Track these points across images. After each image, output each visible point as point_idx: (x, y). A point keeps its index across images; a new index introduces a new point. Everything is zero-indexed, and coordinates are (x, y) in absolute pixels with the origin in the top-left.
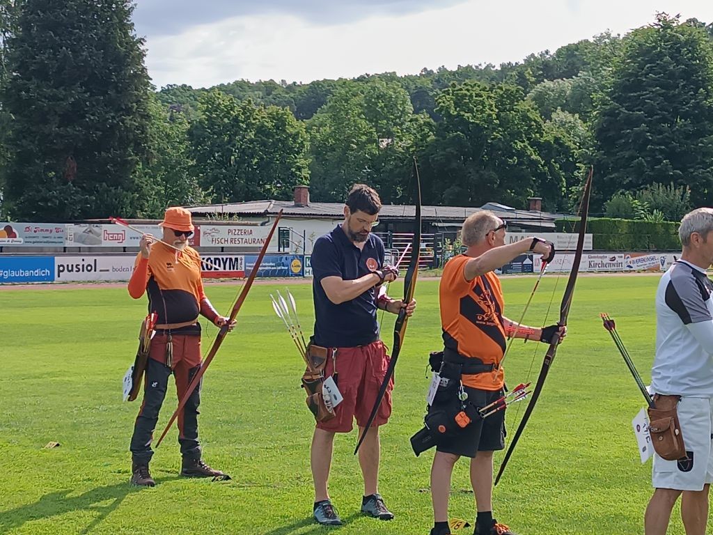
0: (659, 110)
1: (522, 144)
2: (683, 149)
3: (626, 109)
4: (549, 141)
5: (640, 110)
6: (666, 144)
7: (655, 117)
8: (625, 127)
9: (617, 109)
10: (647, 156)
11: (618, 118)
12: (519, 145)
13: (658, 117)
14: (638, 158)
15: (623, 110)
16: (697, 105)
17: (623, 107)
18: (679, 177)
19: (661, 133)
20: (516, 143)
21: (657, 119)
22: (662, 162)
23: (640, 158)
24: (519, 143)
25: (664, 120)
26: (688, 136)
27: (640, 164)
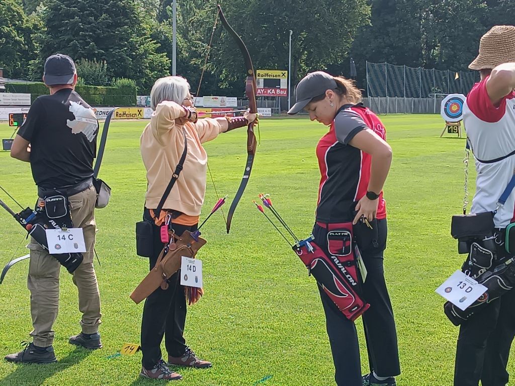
1: (8, 29)
2: (105, 35)
4: (28, 27)
5: (74, 7)
6: (94, 32)
7: (85, 12)
8: (65, 19)
9: (58, 6)
10: (81, 39)
11: (60, 12)
14: (73, 40)
15: (63, 6)
16: (115, 5)
18: (102, 54)
19: (90, 23)
20: (3, 28)
21: (87, 13)
22: (90, 44)
23: (75, 41)
24: (5, 27)
25: (91, 14)
26: (109, 26)
27: (75, 45)
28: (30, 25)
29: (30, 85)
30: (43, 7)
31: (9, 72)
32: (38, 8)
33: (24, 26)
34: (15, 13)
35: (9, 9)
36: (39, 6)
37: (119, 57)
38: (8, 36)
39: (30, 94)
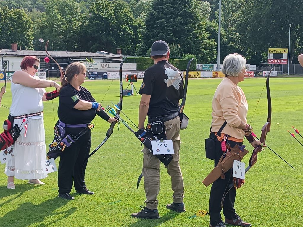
0: (170, 13)
1: (125, 26)
2: (179, 29)
3: (157, 13)
4: (136, 25)
5: (162, 13)
6: (173, 27)
7: (168, 16)
8: (157, 20)
9: (153, 13)
10: (165, 32)
11: (154, 16)
12: (123, 27)
13: (169, 16)
14: (161, 33)
15: (156, 13)
16: (185, 12)
17: (156, 11)
18: (177, 40)
19: (171, 22)
20: (122, 26)
21: (169, 17)
22: (170, 34)
23: (162, 33)
24: (123, 26)
25: (171, 17)
26: (181, 24)
27: (162, 35)
28: (137, 24)
29: (136, 58)
30: (144, 13)
31: (125, 51)
32: (141, 14)
33: (133, 25)
34: (129, 18)
35: (126, 15)
36: (142, 13)
37: (187, 42)
38: (124, 30)
39: (136, 64)
